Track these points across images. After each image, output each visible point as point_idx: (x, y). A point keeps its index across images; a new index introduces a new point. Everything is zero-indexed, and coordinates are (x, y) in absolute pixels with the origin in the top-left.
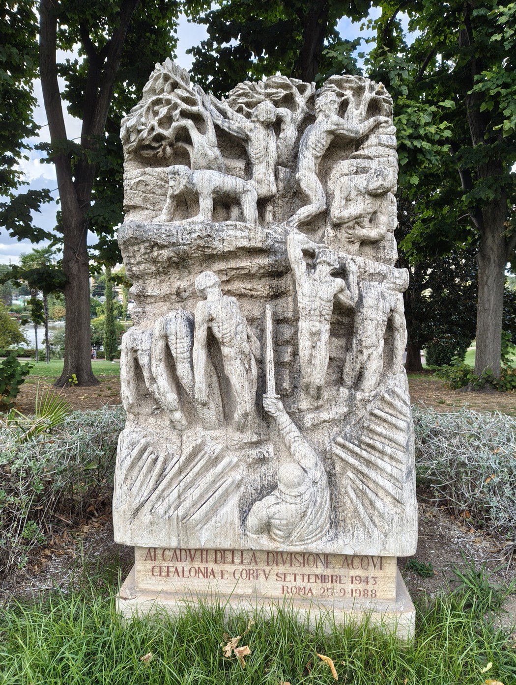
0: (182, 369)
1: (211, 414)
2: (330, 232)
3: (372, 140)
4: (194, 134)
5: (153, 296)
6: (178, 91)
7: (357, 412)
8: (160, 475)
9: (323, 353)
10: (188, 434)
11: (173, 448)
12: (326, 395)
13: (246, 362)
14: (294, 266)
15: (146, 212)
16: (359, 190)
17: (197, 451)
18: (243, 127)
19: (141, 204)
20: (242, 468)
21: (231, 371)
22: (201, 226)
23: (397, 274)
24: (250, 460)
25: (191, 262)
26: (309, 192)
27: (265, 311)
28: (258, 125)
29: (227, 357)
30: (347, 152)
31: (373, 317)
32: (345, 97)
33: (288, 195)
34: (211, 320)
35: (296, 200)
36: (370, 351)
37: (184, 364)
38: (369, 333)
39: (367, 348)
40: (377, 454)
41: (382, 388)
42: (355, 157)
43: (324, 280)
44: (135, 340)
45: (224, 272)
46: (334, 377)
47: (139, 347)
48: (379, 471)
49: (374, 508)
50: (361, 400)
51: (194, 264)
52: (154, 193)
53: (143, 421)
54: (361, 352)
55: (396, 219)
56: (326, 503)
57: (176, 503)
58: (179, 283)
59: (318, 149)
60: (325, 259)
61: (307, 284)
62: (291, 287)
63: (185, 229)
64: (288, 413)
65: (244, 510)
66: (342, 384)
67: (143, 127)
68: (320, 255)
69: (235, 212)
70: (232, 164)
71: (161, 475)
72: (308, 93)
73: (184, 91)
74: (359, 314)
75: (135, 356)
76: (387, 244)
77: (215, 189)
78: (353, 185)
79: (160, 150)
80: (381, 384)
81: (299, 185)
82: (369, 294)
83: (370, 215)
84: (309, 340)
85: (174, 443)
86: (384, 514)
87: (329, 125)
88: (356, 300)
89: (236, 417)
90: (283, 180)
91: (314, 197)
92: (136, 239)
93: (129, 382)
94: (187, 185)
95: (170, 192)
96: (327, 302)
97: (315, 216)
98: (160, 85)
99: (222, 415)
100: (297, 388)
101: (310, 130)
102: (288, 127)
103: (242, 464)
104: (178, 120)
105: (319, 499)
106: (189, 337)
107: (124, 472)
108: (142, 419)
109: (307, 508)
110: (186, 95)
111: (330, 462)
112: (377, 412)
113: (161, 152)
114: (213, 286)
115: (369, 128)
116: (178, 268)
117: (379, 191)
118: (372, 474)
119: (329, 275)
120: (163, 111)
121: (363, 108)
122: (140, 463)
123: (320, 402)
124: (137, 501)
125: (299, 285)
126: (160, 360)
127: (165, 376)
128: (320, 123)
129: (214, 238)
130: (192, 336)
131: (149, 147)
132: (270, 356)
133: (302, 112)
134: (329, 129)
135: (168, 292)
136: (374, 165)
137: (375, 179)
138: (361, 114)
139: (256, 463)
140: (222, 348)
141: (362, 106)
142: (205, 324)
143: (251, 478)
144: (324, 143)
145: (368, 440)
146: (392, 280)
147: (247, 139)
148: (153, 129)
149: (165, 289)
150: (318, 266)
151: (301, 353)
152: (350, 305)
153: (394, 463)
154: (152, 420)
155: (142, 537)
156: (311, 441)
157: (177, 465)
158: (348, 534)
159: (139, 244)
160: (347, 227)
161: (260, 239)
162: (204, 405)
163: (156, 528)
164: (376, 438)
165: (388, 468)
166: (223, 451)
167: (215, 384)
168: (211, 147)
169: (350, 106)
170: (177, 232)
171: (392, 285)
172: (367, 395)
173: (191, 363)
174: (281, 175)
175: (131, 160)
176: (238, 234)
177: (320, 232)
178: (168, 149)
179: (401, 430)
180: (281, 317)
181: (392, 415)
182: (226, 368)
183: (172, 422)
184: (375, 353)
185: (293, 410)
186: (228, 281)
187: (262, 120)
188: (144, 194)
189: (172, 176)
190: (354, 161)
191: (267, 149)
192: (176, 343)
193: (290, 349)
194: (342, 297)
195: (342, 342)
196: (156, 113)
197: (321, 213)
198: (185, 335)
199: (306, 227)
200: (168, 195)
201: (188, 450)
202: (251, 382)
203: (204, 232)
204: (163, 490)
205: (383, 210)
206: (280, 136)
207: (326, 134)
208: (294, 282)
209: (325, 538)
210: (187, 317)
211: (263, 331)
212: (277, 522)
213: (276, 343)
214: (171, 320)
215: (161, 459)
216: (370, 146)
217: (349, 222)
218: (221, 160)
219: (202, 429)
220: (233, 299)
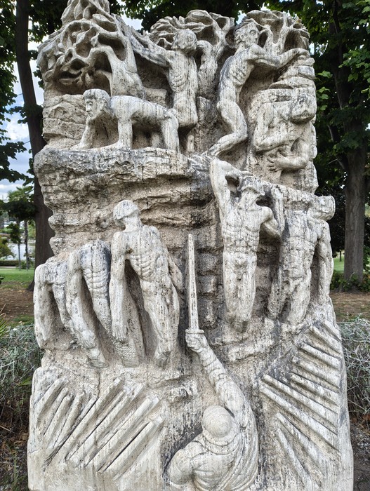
0: (99, 304)
1: (131, 352)
2: (252, 160)
3: (292, 70)
4: (114, 61)
5: (73, 226)
6: (96, 16)
7: (283, 345)
8: (76, 419)
9: (250, 286)
10: (107, 372)
11: (90, 388)
12: (251, 328)
13: (167, 296)
14: (218, 194)
15: (65, 140)
16: (282, 117)
17: (115, 392)
18: (163, 54)
19: (60, 132)
20: (163, 408)
21: (151, 307)
22: (118, 152)
23: (322, 202)
24: (172, 399)
25: (110, 190)
26: (230, 121)
27: (187, 241)
28: (178, 53)
29: (146, 291)
30: (266, 84)
31: (300, 247)
32: (264, 31)
33: (209, 126)
34: (129, 252)
35: (217, 131)
36: (297, 282)
37: (100, 300)
38: (296, 263)
39: (294, 279)
40: (309, 394)
41: (309, 319)
42: (275, 87)
43: (250, 209)
44: (49, 273)
45: (145, 201)
46: (258, 307)
47: (54, 281)
48: (310, 412)
49: (307, 454)
50: (287, 333)
51: (113, 193)
52: (72, 121)
53: (59, 357)
54: (288, 283)
55: (316, 149)
56: (254, 449)
57: (93, 450)
58: (98, 212)
59: (239, 78)
60: (251, 186)
61: (232, 212)
62: (214, 216)
63: (102, 156)
64: (211, 346)
65: (166, 455)
66: (267, 315)
67: (60, 53)
68: (246, 182)
69: (156, 139)
70: (153, 93)
71: (76, 421)
72: (228, 26)
73: (102, 16)
74: (285, 244)
75: (49, 289)
76: (307, 172)
77: (134, 114)
78: (276, 112)
79: (80, 78)
80: (308, 316)
81: (220, 114)
82: (295, 223)
83: (292, 143)
84: (235, 272)
85: (91, 382)
86: (318, 461)
87: (250, 54)
88: (283, 229)
89: (157, 355)
90: (204, 110)
91: (235, 126)
92: (50, 166)
93: (43, 318)
94: (105, 110)
95: (88, 119)
96: (254, 232)
97: (236, 145)
98: (78, 11)
99: (143, 350)
100: (220, 319)
101: (231, 60)
102: (208, 59)
103: (164, 402)
104: (96, 46)
105: (247, 447)
106: (106, 270)
107: (37, 416)
108: (59, 354)
109: (235, 457)
110: (105, 19)
111: (256, 400)
112: (307, 347)
113: (81, 80)
114: (132, 215)
115: (289, 58)
116: (97, 197)
117: (303, 118)
118: (305, 417)
119: (255, 203)
120: (81, 36)
121: (281, 42)
122: (54, 406)
123: (245, 335)
124: (51, 447)
125: (223, 214)
126: (76, 295)
127: (80, 312)
128: (241, 53)
129: (133, 165)
130: (109, 270)
131: (67, 74)
132: (192, 288)
133: (221, 45)
134: (250, 58)
135: (88, 221)
136: (294, 94)
137: (299, 105)
138: (279, 47)
139: (178, 402)
140: (141, 282)
141: (280, 39)
142: (123, 257)
143: (174, 418)
144: (245, 72)
145: (298, 379)
146: (317, 208)
147: (168, 67)
148: (70, 55)
149: (85, 219)
150: (243, 194)
151: (226, 286)
152: (277, 234)
153: (327, 404)
154: (69, 356)
155: (56, 486)
156: (235, 375)
157: (93, 409)
158: (279, 482)
159: (54, 172)
160: (269, 155)
161: (182, 166)
162: (123, 343)
163: (71, 476)
164: (306, 375)
165: (322, 411)
166: (143, 390)
167: (135, 319)
168: (131, 72)
169: (269, 39)
170: (94, 159)
171: (317, 214)
172: (294, 328)
173: (108, 298)
174: (202, 106)
175: (50, 88)
176: (159, 160)
177: (241, 162)
178: (88, 77)
179: (334, 368)
180: (203, 247)
181: (323, 351)
182: (146, 303)
183: (89, 359)
184: (302, 284)
185: (216, 343)
186: (149, 210)
187: (183, 47)
188: (63, 122)
189: (88, 100)
190: (275, 91)
191: (188, 77)
192: (92, 277)
193: (213, 280)
194: (268, 226)
195: (266, 271)
196: (74, 40)
197: (242, 142)
198: (101, 268)
199: (226, 157)
200: (87, 122)
201: (105, 392)
202: (171, 316)
203: (122, 159)
204: (79, 436)
205: (306, 137)
206: (201, 68)
207: (246, 63)
208: (217, 211)
209: (253, 486)
210: (105, 249)
211: (185, 260)
212: (203, 474)
213: (199, 273)
214: (86, 252)
215: (76, 401)
216: (290, 77)
217: (271, 149)
218: (140, 87)
219: (121, 366)
220: (154, 228)
